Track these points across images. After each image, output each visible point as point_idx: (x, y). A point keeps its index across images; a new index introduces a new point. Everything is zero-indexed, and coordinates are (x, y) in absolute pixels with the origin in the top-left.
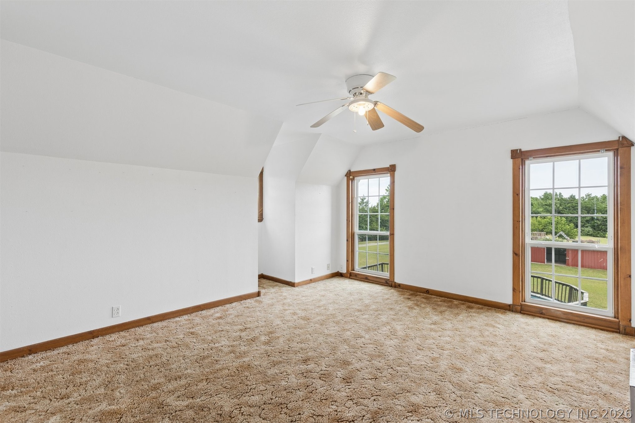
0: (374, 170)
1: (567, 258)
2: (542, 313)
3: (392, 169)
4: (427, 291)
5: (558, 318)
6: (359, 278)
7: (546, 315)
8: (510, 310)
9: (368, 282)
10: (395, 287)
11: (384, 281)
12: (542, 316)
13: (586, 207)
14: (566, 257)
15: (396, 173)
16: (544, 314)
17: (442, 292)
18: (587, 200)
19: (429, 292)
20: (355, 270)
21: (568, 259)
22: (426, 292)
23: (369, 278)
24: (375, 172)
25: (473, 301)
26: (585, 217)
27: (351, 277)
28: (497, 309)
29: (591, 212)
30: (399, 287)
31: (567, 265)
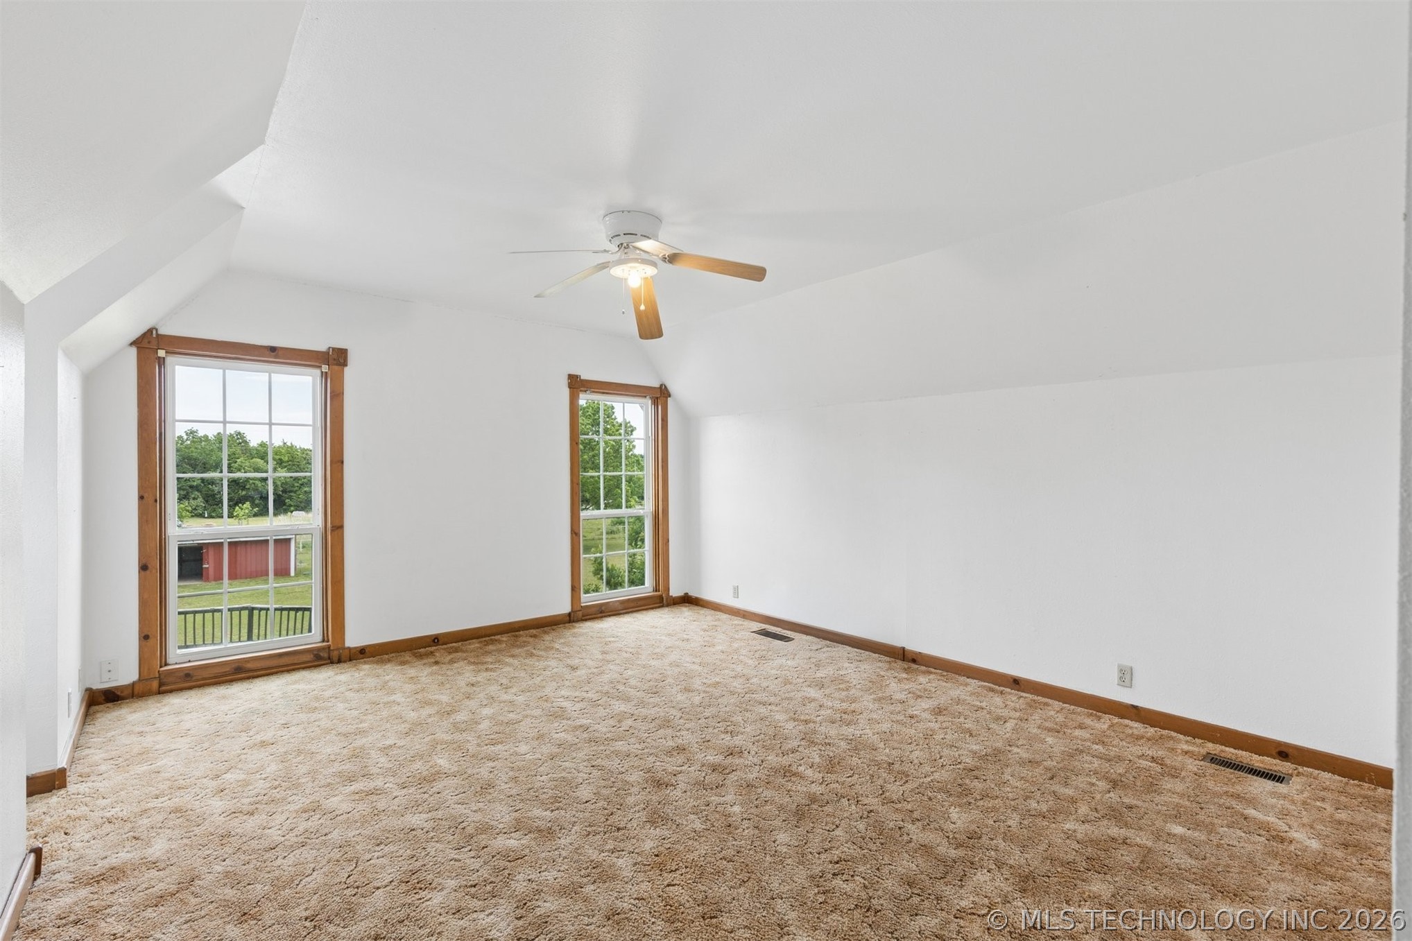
0: (273, 349)
1: (204, 566)
2: (602, 612)
3: (335, 359)
4: (436, 640)
5: (616, 611)
6: (198, 680)
7: (607, 612)
8: (570, 622)
9: (248, 678)
10: (350, 660)
11: (309, 657)
12: (604, 614)
13: (189, 458)
14: (202, 565)
15: (349, 372)
16: (604, 612)
17: (466, 630)
18: (189, 442)
19: (438, 641)
20: (169, 661)
21: (208, 568)
22: (432, 643)
23: (249, 666)
24: (276, 357)
25: (520, 627)
26: (187, 480)
27: (163, 688)
28: (555, 627)
29: (199, 468)
30: (361, 656)
31: (205, 581)
